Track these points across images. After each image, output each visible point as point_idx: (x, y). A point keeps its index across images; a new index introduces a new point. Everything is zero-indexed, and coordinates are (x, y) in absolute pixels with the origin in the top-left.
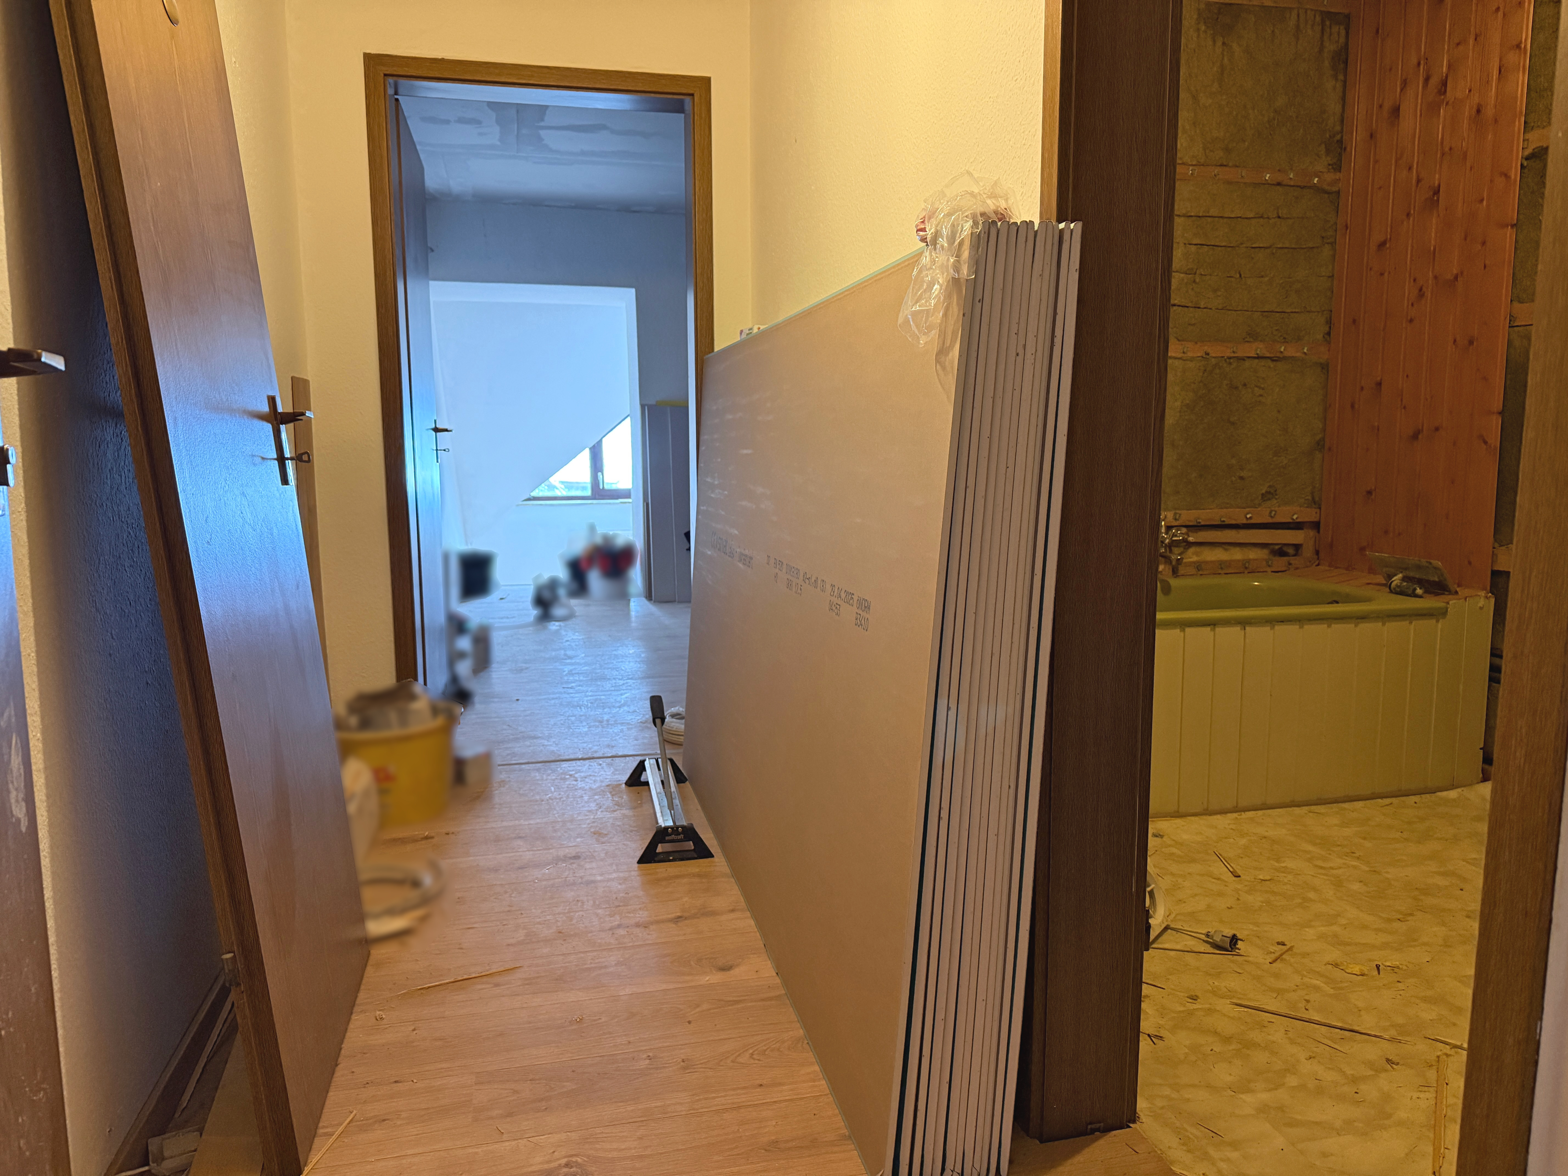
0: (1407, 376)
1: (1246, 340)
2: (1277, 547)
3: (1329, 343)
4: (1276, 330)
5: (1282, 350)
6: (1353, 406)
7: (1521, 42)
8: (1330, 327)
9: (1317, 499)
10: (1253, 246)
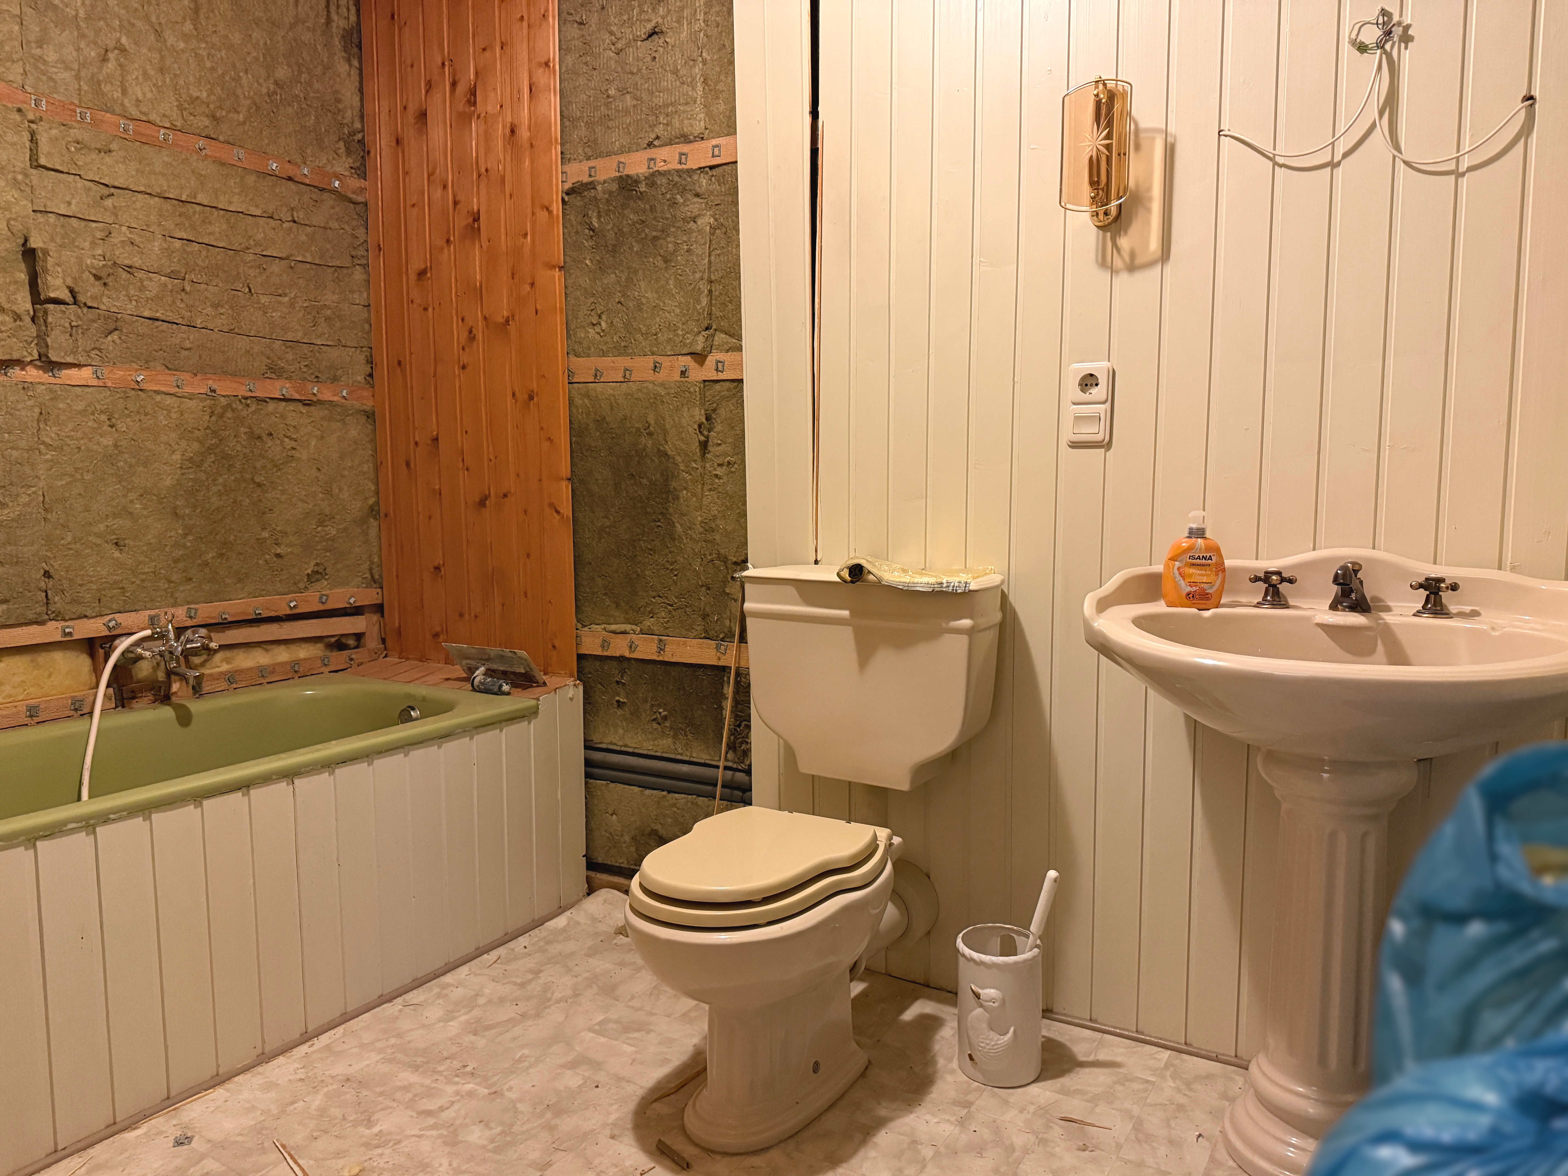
0: (466, 432)
1: (266, 375)
2: (333, 640)
3: (373, 387)
4: (306, 366)
5: (315, 392)
6: (408, 464)
7: (549, 60)
8: (372, 368)
9: (377, 577)
10: (264, 253)
